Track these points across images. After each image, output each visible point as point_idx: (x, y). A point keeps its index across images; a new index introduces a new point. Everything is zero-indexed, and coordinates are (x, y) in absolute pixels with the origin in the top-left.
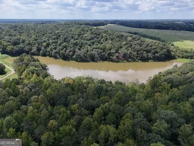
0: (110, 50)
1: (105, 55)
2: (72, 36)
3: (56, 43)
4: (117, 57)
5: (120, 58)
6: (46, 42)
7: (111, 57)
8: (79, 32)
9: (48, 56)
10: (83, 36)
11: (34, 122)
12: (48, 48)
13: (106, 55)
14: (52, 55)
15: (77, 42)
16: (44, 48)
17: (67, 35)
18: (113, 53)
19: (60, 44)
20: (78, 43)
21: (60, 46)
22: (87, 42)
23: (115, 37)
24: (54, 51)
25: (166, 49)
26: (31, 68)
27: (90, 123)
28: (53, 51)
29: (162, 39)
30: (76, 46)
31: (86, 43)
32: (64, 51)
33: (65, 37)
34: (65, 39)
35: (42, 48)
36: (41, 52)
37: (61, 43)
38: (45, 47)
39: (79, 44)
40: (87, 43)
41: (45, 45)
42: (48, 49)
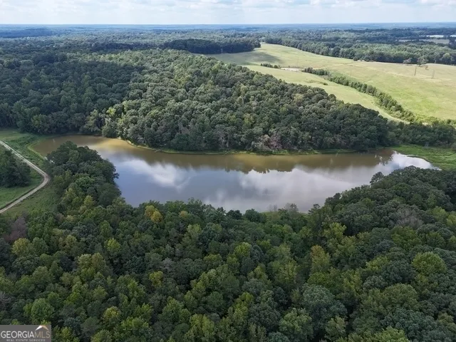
0: (252, 126)
1: (240, 138)
2: (172, 91)
3: (137, 107)
4: (267, 143)
5: (272, 145)
6: (115, 106)
7: (253, 143)
8: (189, 79)
9: (120, 138)
10: (195, 90)
11: (82, 308)
12: (120, 120)
13: (242, 139)
14: (128, 136)
15: (181, 108)
16: (110, 119)
17: (160, 88)
18: (258, 135)
19: (144, 110)
20: (184, 108)
21: (145, 115)
22: (204, 106)
23: (266, 93)
24: (132, 127)
25: (376, 125)
26: (82, 179)
27: (177, 310)
28: (129, 128)
29: (380, 89)
30: (178, 116)
31: (201, 110)
32: (152, 129)
33: (157, 92)
34: (156, 99)
35: (106, 119)
36: (105, 128)
37: (147, 108)
38: (113, 118)
39: (186, 110)
40: (204, 109)
41: (113, 113)
42: (120, 122)
